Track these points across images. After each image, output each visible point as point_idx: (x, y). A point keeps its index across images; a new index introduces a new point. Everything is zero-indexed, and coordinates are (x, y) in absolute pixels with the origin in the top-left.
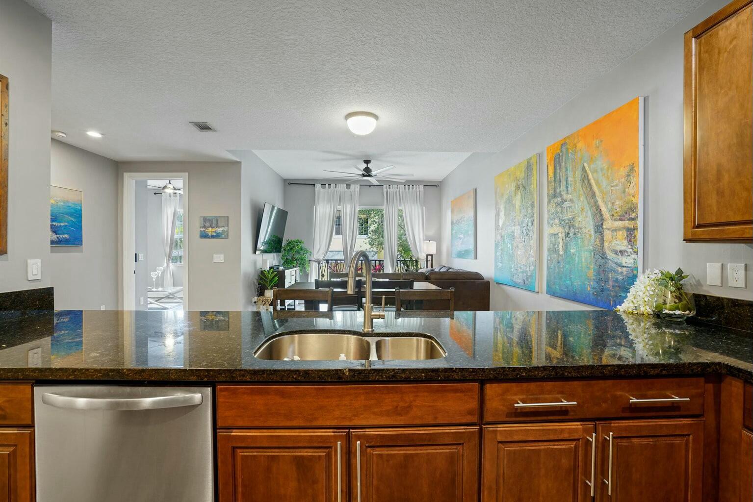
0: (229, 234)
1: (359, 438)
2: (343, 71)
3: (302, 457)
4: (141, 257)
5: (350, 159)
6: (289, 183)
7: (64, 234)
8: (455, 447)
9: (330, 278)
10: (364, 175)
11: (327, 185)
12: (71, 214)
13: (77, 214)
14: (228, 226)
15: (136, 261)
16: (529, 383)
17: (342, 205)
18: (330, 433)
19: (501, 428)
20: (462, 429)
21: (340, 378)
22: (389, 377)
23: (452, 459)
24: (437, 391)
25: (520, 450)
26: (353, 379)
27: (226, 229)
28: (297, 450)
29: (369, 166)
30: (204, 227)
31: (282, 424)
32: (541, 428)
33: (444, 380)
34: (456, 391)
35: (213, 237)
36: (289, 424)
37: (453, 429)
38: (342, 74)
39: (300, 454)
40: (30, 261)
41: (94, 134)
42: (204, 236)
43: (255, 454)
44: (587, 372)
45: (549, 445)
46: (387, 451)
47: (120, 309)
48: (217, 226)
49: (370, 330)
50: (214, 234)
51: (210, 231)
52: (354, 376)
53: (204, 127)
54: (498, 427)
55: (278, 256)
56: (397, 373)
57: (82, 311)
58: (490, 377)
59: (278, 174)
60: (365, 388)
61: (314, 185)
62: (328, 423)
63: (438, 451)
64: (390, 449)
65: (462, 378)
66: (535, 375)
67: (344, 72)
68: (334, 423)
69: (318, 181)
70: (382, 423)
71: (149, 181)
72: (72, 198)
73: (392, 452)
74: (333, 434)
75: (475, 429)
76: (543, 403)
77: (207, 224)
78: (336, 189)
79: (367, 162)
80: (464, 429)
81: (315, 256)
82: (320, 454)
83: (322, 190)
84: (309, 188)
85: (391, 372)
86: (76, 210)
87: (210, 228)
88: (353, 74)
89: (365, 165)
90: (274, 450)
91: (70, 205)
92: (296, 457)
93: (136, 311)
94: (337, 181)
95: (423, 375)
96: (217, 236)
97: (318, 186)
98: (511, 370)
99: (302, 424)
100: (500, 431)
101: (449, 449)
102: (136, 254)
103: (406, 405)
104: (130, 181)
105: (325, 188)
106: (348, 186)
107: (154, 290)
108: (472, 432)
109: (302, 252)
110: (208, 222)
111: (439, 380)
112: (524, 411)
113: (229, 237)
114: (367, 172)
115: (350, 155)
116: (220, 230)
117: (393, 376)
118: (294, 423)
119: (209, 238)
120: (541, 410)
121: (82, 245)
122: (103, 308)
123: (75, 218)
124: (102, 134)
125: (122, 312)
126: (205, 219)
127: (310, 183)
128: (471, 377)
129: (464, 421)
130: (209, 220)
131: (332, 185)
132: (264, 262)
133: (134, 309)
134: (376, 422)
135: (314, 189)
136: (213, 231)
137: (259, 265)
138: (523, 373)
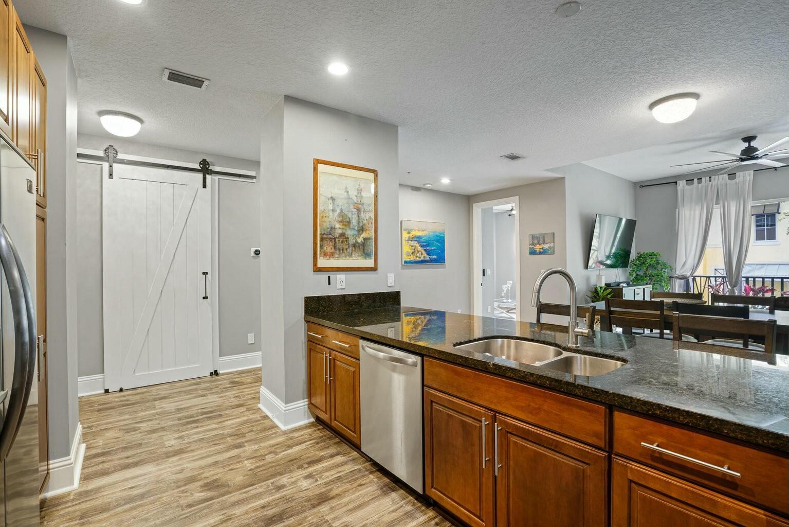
0: (555, 250)
1: (502, 423)
2: (610, 71)
3: (465, 422)
4: (488, 272)
5: (715, 143)
6: (641, 186)
7: (433, 255)
8: (582, 464)
9: (712, 303)
10: (742, 160)
11: (696, 180)
12: (438, 241)
13: (441, 240)
14: (554, 242)
15: (484, 275)
16: (671, 427)
17: (721, 203)
18: (482, 410)
19: (634, 466)
20: (588, 449)
21: (486, 368)
22: (519, 377)
23: (579, 477)
24: (563, 402)
25: (658, 502)
26: (495, 372)
27: (552, 245)
28: (463, 416)
29: (752, 144)
30: (533, 244)
31: (455, 394)
32: (692, 489)
33: (565, 393)
34: (581, 407)
35: (540, 253)
36: (458, 395)
37: (580, 446)
38: (611, 75)
39: (464, 419)
40: (389, 275)
41: (446, 181)
42: (533, 252)
43: (441, 409)
44: (768, 440)
45: (705, 517)
46: (522, 442)
47: (472, 314)
48: (544, 243)
49: (575, 346)
50: (542, 250)
51: (538, 248)
52: (496, 369)
53: (513, 157)
54: (629, 464)
55: (626, 271)
56: (527, 375)
57: (445, 312)
58: (615, 403)
59: (622, 179)
60: (505, 382)
61: (676, 183)
62: (481, 403)
63: (563, 460)
64: (524, 441)
65: (584, 396)
66: (675, 418)
67: (612, 72)
68: (485, 404)
69: (680, 177)
70: (518, 416)
71: (494, 207)
72: (438, 229)
73: (525, 444)
74: (484, 412)
75: (603, 454)
76: (694, 458)
77: (536, 242)
78: (711, 183)
79: (748, 139)
80: (591, 450)
81: (679, 272)
82: (477, 425)
83: (688, 187)
84: (669, 188)
85: (522, 373)
86: (441, 237)
87: (538, 245)
88: (624, 69)
89: (746, 145)
90: (451, 411)
91: (437, 234)
92: (462, 421)
93: (484, 318)
94: (711, 173)
95: (548, 382)
96: (544, 252)
97: (682, 184)
98: (640, 402)
99: (466, 398)
100: (632, 469)
101: (576, 464)
102: (484, 270)
103: (537, 406)
104: (478, 209)
105: (693, 184)
106: (732, 175)
107: (505, 301)
108: (598, 456)
109: (659, 267)
110: (537, 239)
111: (561, 391)
112: (665, 458)
113: (555, 252)
114: (749, 154)
115: (716, 138)
116: (546, 246)
117: (524, 377)
118: (462, 396)
119: (537, 254)
120: (689, 466)
121: (445, 263)
122: (459, 312)
123: (440, 244)
124: (451, 180)
125: (473, 316)
126: (533, 237)
127: (671, 182)
128: (594, 398)
129: (590, 441)
130: (537, 238)
131: (703, 179)
132: (599, 277)
133: (481, 315)
134: (513, 414)
135: (677, 187)
136: (540, 247)
137: (593, 281)
138: (656, 411)
